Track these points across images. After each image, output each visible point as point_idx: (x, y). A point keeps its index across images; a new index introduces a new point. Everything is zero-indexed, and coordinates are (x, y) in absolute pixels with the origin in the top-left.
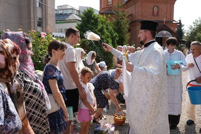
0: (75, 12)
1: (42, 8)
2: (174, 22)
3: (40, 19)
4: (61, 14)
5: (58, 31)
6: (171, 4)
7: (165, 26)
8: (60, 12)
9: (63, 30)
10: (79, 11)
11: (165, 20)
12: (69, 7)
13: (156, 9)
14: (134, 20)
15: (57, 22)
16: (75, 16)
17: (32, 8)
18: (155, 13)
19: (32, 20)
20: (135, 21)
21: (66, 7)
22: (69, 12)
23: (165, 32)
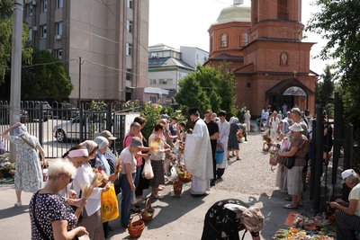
0: (175, 55)
2: (310, 74)
3: (129, 70)
4: (154, 58)
6: (305, 50)
7: (295, 80)
8: (154, 55)
10: (180, 53)
11: (295, 72)
12: (166, 48)
13: (284, 57)
14: (255, 71)
15: (150, 69)
16: (175, 60)
17: (120, 57)
18: (284, 62)
19: (120, 73)
20: (255, 74)
21: (161, 48)
22: (166, 55)
23: (296, 88)
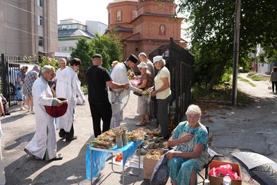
0: (82, 27)
1: (43, 26)
2: (181, 41)
3: (41, 38)
4: (65, 30)
5: (61, 49)
6: (178, 23)
8: (64, 27)
9: (68, 48)
10: (86, 26)
12: (74, 22)
13: (162, 28)
14: (141, 39)
15: (60, 39)
16: (81, 32)
17: (33, 27)
18: (162, 32)
19: (33, 40)
20: (141, 41)
21: (71, 21)
22: (75, 27)
